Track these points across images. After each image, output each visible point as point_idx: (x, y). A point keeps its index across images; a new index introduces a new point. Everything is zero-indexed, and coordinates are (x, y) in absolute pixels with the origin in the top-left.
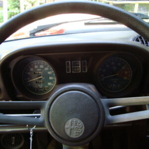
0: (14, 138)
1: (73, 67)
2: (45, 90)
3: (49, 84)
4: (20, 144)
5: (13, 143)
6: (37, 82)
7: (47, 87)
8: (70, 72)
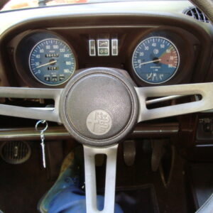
0: (16, 147)
1: (99, 48)
2: (60, 80)
3: (66, 71)
4: (25, 156)
5: (16, 155)
6: (48, 69)
7: (63, 75)
8: (95, 55)
